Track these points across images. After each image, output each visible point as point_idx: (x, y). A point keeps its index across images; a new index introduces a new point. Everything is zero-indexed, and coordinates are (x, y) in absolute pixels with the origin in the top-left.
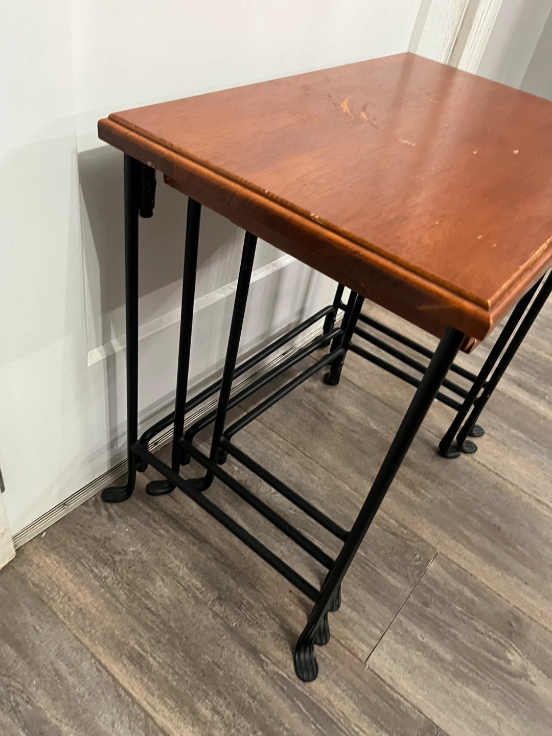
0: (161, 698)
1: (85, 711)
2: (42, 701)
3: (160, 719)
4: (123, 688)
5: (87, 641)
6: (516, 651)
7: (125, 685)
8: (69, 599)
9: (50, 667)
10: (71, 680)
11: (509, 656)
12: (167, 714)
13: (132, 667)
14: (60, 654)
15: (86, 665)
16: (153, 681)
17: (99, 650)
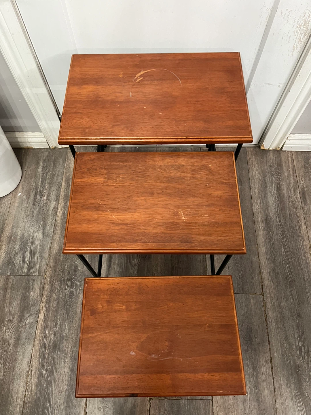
0: (65, 194)
1: (52, 185)
2: (48, 177)
3: (61, 197)
4: (61, 187)
5: (64, 174)
6: (138, 261)
7: (62, 187)
8: (70, 164)
9: (55, 172)
10: (56, 178)
11: (135, 260)
12: (63, 198)
13: (66, 185)
14: (58, 172)
15: (60, 177)
16: (67, 191)
17: (65, 177)
